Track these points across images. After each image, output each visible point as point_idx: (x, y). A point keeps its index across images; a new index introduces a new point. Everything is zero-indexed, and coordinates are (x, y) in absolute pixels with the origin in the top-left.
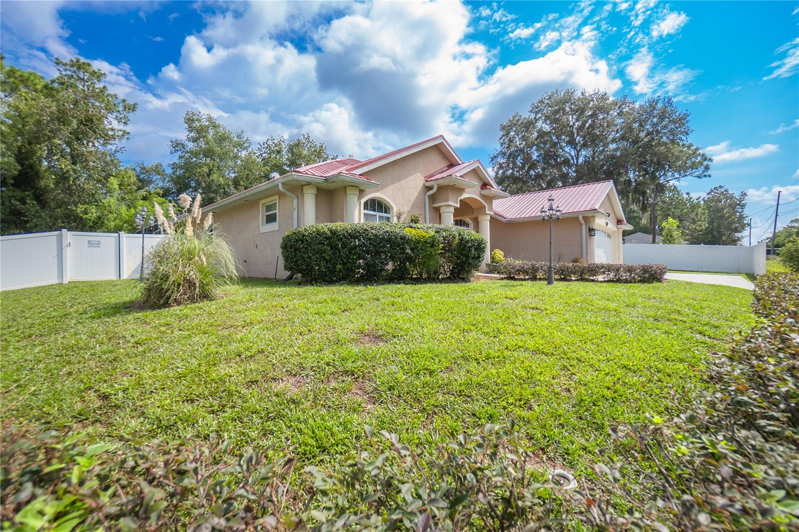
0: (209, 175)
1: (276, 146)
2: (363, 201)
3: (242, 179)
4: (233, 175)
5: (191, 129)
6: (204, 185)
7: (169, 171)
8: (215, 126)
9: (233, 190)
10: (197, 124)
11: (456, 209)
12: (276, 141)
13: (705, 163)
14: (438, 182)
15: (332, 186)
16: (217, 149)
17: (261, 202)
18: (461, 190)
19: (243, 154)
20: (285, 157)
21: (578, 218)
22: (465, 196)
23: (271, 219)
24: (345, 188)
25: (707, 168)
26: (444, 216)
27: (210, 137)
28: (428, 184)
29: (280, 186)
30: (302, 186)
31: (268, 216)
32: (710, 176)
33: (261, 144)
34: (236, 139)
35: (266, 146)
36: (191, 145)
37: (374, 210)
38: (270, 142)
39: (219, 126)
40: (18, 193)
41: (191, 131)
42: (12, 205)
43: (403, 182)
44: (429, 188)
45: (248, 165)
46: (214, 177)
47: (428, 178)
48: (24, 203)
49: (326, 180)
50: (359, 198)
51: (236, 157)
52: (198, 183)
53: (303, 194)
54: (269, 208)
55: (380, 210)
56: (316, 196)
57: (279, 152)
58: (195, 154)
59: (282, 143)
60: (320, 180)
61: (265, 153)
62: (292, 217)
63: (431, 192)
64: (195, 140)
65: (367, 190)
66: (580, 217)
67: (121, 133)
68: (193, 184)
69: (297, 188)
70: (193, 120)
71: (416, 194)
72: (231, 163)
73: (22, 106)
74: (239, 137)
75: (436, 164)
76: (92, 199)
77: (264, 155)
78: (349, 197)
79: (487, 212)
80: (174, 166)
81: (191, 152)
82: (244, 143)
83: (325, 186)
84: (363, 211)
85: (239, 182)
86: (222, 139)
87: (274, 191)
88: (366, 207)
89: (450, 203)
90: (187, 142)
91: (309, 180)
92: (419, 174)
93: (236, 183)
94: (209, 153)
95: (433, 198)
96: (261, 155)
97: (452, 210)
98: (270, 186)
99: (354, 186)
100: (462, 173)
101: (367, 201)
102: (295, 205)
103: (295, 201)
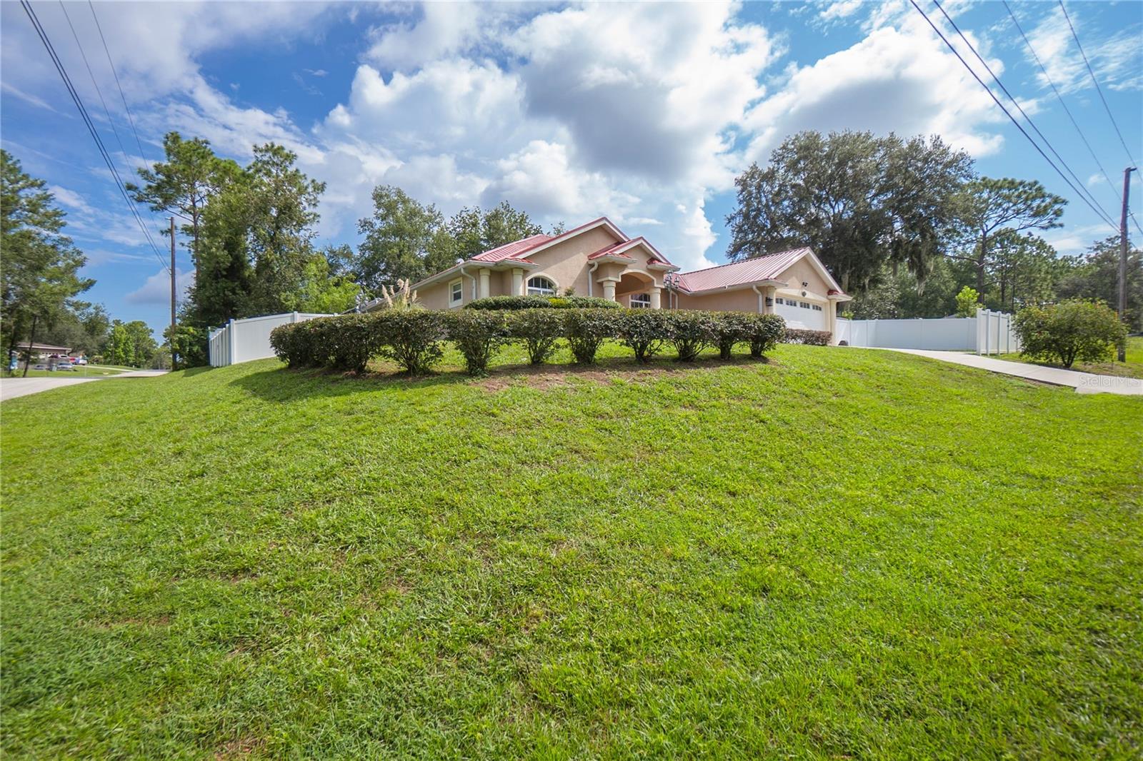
0: (399, 256)
1: (471, 218)
2: (527, 279)
3: (433, 259)
4: (425, 255)
5: (379, 206)
6: (394, 267)
7: (357, 253)
8: (405, 202)
9: (424, 271)
10: (385, 200)
11: (617, 284)
12: (470, 213)
13: (1057, 207)
14: (598, 260)
15: (501, 269)
16: (408, 227)
17: (450, 283)
18: (624, 266)
19: (436, 230)
20: (482, 231)
21: (752, 289)
22: (626, 272)
23: (457, 297)
24: (512, 270)
25: (1058, 213)
26: (606, 290)
27: (399, 214)
28: (591, 262)
29: (462, 270)
30: (479, 269)
31: (455, 294)
32: (1061, 225)
33: (454, 217)
34: (426, 213)
35: (459, 219)
36: (378, 224)
37: (538, 287)
38: (464, 214)
39: (408, 201)
40: (230, 284)
41: (379, 208)
42: (225, 295)
43: (565, 262)
44: (592, 266)
45: (441, 241)
46: (405, 258)
47: (590, 257)
48: (234, 293)
49: (496, 264)
50: (524, 278)
51: (427, 234)
52: (388, 265)
53: (479, 276)
54: (455, 288)
55: (544, 287)
56: (490, 277)
57: (474, 225)
58: (385, 234)
59: (478, 215)
60: (492, 264)
61: (459, 227)
62: (472, 294)
63: (593, 269)
64: (384, 218)
65: (531, 271)
66: (754, 287)
67: (311, 217)
68: (382, 267)
69: (475, 271)
70: (381, 197)
71: (579, 272)
72: (422, 240)
73: (233, 200)
74: (431, 211)
75: (601, 243)
76: (292, 287)
77: (458, 230)
78: (515, 277)
79: (656, 285)
80: (363, 248)
81: (380, 231)
82: (436, 218)
83: (496, 268)
84: (528, 288)
85: (431, 263)
86: (413, 214)
87: (457, 275)
88: (530, 284)
89: (610, 278)
90: (375, 220)
91: (483, 265)
92: (582, 254)
93: (428, 263)
94: (398, 232)
95: (596, 274)
96: (455, 229)
97: (614, 285)
98: (455, 270)
99: (519, 268)
100: (622, 251)
101: (532, 280)
102: (474, 285)
103: (474, 281)
